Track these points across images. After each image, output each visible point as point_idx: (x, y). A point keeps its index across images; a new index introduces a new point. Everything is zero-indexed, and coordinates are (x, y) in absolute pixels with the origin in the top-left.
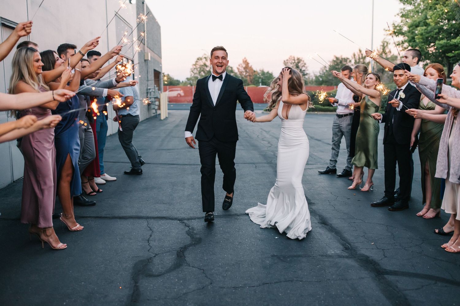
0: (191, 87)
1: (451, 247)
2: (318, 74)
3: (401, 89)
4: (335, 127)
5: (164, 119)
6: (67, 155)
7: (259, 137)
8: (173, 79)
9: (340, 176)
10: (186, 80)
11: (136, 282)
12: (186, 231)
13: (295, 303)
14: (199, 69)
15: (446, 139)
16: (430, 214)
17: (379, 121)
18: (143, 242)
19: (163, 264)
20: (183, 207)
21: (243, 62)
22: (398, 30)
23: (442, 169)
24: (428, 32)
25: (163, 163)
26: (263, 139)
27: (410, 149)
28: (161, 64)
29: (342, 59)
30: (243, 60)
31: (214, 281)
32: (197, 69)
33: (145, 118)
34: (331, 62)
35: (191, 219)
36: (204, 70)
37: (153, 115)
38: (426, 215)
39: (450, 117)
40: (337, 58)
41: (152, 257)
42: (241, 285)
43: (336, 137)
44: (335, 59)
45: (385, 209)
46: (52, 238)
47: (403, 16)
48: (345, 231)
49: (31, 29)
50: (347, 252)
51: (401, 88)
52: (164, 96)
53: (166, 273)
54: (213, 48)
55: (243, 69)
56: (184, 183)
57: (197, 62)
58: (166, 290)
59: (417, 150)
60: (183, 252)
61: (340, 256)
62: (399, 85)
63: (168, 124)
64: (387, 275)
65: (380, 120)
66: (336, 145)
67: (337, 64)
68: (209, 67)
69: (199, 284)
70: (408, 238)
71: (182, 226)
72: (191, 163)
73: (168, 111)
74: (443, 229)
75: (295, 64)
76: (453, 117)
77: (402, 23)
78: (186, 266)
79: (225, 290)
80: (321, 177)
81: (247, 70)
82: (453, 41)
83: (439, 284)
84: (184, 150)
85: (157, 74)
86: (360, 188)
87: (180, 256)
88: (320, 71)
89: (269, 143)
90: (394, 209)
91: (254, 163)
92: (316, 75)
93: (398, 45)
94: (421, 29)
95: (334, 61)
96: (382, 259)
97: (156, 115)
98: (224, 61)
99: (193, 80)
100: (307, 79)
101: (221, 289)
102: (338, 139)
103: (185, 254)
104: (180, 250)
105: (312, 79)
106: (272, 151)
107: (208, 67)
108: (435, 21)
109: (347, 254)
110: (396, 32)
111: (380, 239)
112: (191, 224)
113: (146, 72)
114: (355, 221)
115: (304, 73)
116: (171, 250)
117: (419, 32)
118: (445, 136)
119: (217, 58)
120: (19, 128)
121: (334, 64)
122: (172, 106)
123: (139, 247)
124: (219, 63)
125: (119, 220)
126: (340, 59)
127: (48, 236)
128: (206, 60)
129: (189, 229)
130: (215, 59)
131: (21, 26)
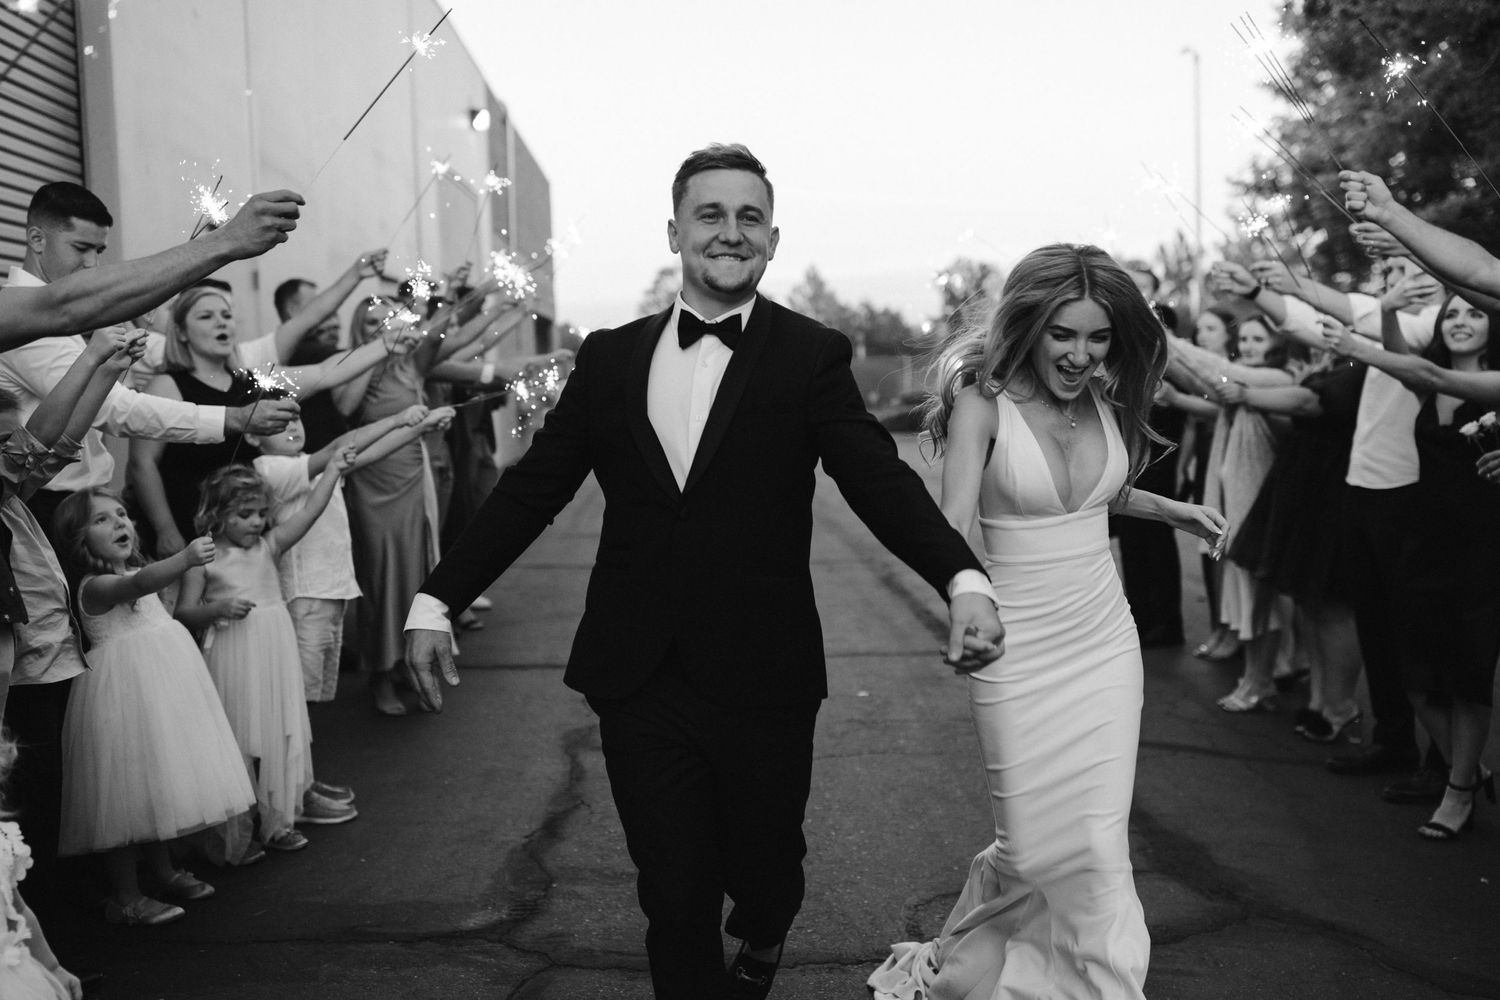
55: (807, 301)
81: (822, 306)
119: (708, 217)
124: (726, 243)
130: (698, 219)
131: (367, 259)
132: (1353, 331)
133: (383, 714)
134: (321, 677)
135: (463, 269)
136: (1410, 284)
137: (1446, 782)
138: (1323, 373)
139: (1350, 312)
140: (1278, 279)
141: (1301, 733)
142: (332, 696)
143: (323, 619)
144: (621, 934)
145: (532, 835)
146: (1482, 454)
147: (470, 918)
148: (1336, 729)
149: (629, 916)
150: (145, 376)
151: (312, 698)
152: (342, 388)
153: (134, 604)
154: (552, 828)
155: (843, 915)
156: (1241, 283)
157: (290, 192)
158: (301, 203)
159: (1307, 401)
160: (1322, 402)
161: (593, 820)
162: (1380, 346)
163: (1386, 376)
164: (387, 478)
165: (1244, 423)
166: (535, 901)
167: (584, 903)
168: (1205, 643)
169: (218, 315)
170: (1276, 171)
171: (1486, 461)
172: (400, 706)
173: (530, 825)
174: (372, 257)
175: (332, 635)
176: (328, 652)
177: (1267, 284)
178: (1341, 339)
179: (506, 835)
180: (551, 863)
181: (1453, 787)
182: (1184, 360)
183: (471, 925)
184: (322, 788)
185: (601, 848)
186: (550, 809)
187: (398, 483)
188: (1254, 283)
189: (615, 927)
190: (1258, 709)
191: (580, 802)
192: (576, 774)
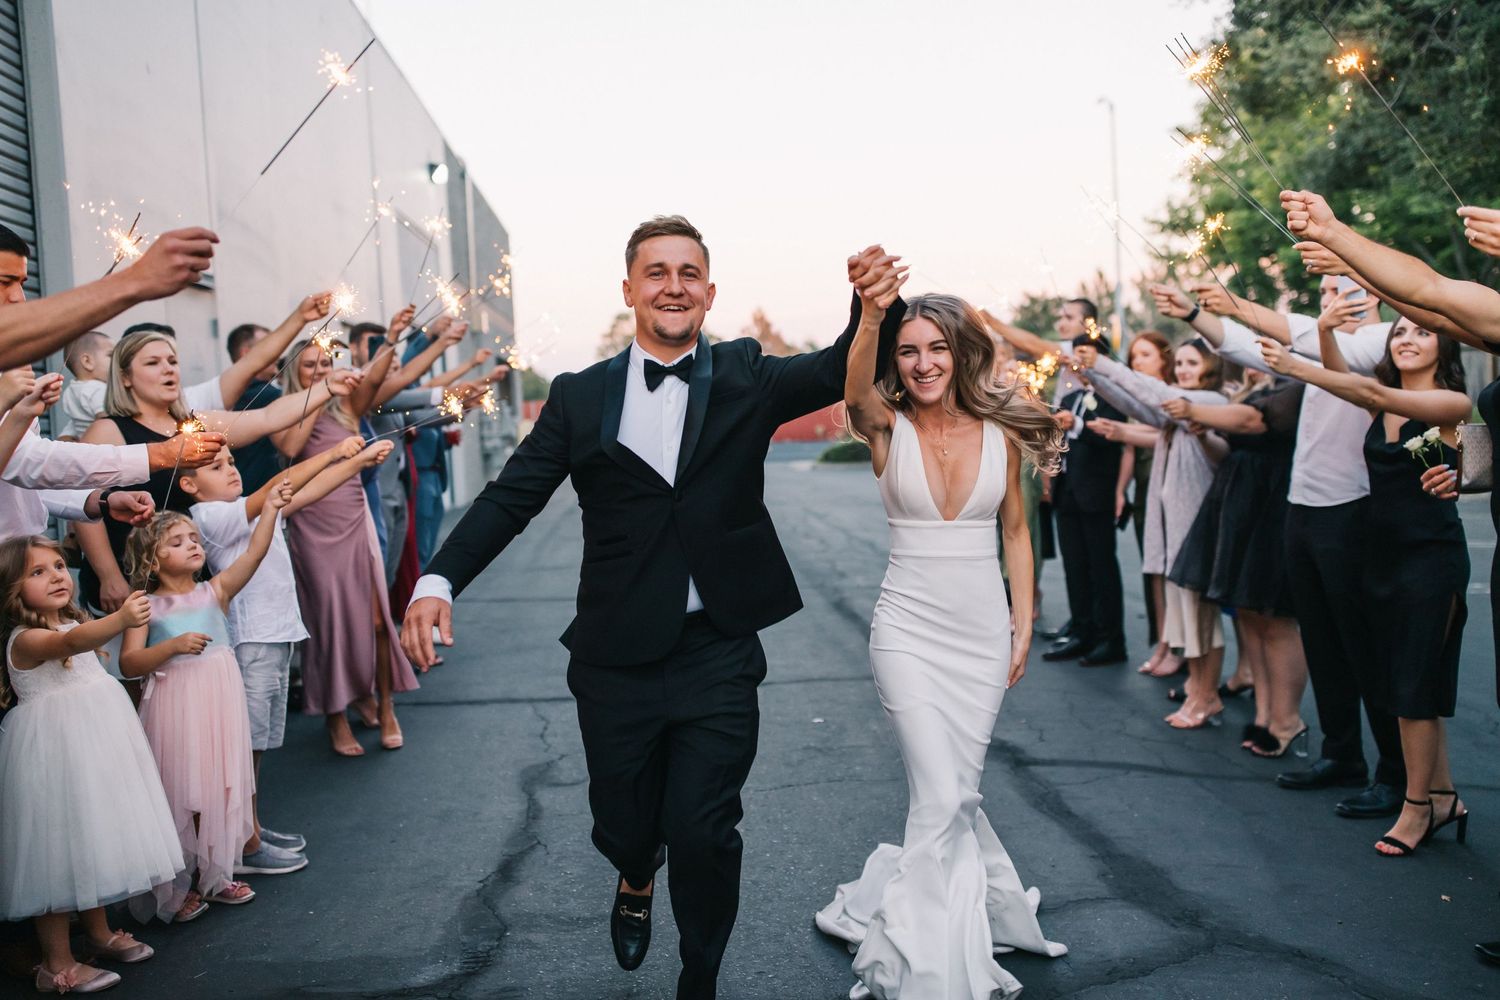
1: (1183, 718)
11: (530, 795)
18: (531, 738)
22: (1183, 218)
23: (1154, 553)
29: (1047, 300)
38: (1155, 669)
40: (1034, 301)
44: (1027, 303)
45: (1073, 665)
47: (1195, 179)
54: (636, 226)
64: (1035, 767)
67: (1034, 316)
74: (1183, 689)
77: (1192, 200)
90: (1093, 662)
95: (1024, 308)
96: (1032, 744)
98: (695, 288)
110: (1179, 226)
111: (1042, 713)
119: (655, 274)
123: (524, 747)
124: (670, 295)
130: (647, 277)
131: (311, 302)
132: (1292, 351)
133: (340, 755)
134: (268, 725)
135: (408, 312)
136: (1343, 303)
137: (1403, 798)
138: (1265, 392)
139: (1289, 332)
140: (1217, 300)
141: (1249, 749)
142: (280, 743)
143: (268, 666)
144: (576, 986)
145: (487, 879)
146: (1427, 469)
147: (420, 973)
148: (1284, 744)
149: (584, 965)
150: (85, 424)
151: (259, 747)
152: (284, 432)
153: (65, 661)
154: (507, 872)
155: (803, 957)
156: (1178, 306)
157: (203, 230)
158: (215, 240)
159: (1250, 418)
160: (1264, 420)
161: (550, 861)
162: (1320, 365)
163: (1325, 392)
164: (332, 521)
165: (1183, 443)
166: (488, 952)
167: (538, 952)
168: (1147, 660)
169: (165, 361)
170: (1190, 210)
171: (1431, 476)
172: (358, 746)
173: (485, 868)
174: (316, 300)
175: (278, 682)
176: (274, 699)
177: (1206, 305)
178: (1279, 357)
179: (460, 880)
180: (506, 909)
181: (1410, 801)
182: (1122, 383)
183: (421, 981)
184: (273, 837)
185: (556, 891)
186: (506, 850)
187: (343, 524)
188: (1192, 306)
189: (570, 979)
190: (1206, 725)
191: (536, 842)
192: (533, 812)
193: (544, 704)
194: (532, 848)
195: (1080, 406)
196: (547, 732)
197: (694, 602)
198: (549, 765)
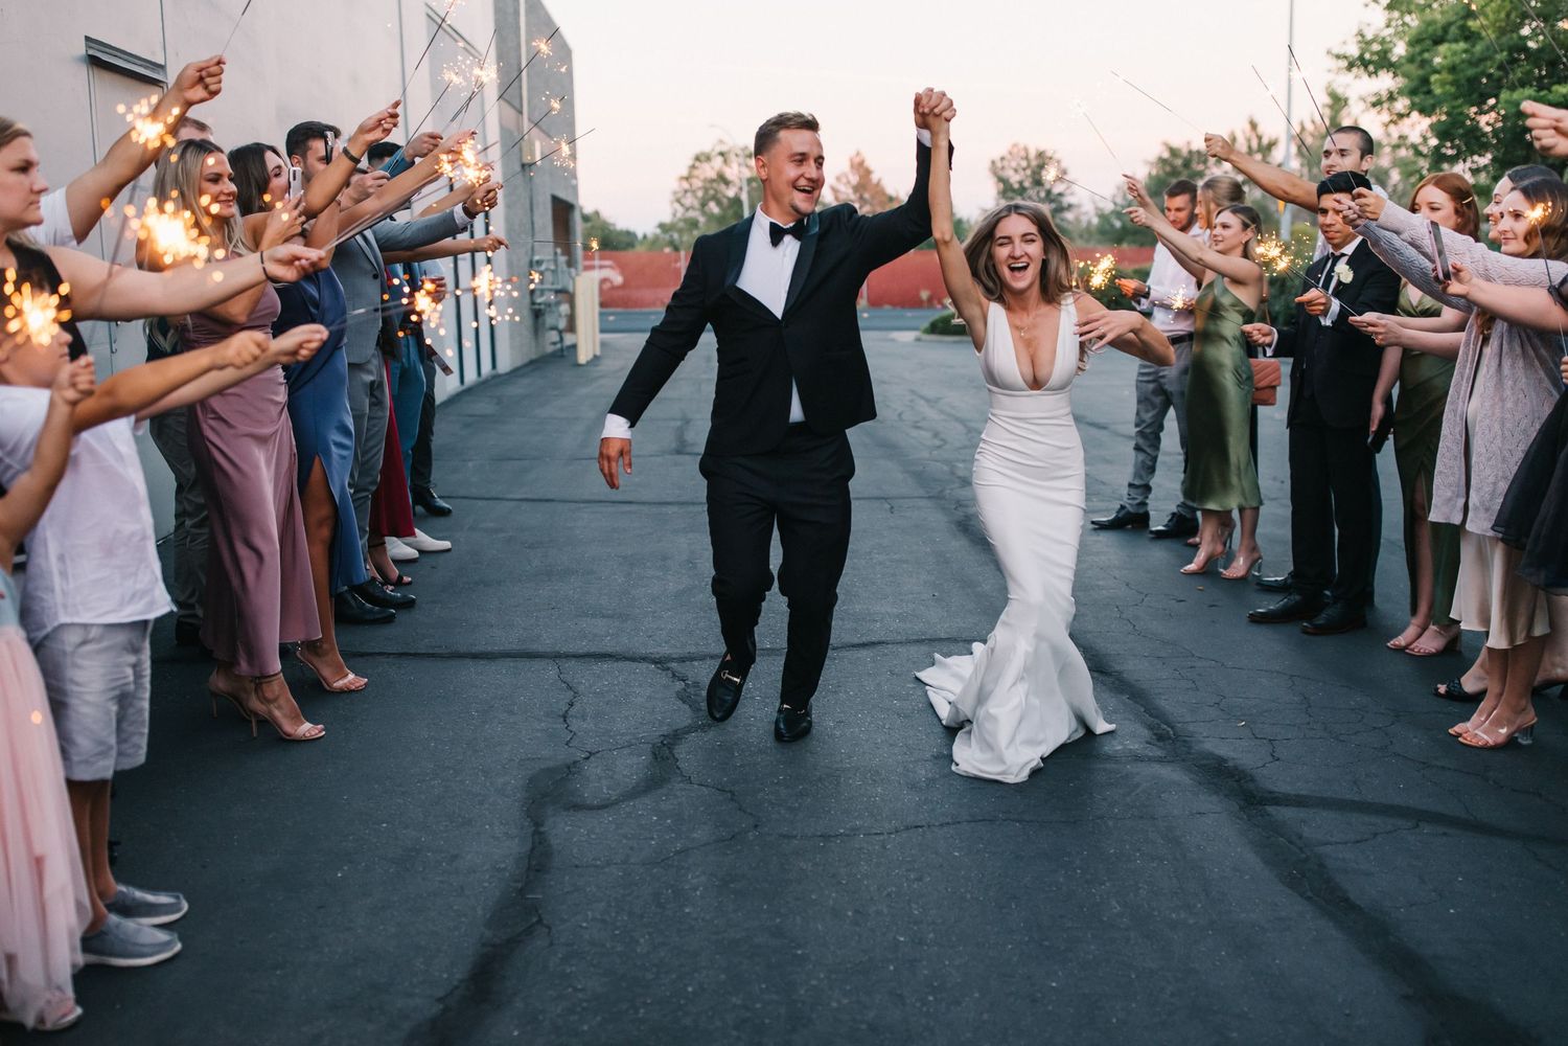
0: (674, 254)
1: (1476, 732)
2: (1109, 207)
3: (1343, 255)
4: (1145, 378)
5: (588, 363)
6: (314, 459)
7: (904, 417)
8: (611, 228)
9: (1159, 536)
10: (658, 231)
11: (538, 824)
12: (678, 693)
13: (997, 874)
14: (700, 194)
15: (1461, 404)
16: (1430, 643)
17: (1267, 349)
18: (549, 720)
19: (612, 778)
20: (663, 626)
21: (852, 166)
22: (1377, 53)
23: (1449, 494)
24: (1474, 60)
25: (597, 498)
26: (919, 425)
27: (1369, 440)
28: (576, 178)
29: (1190, 152)
30: (851, 160)
31: (764, 820)
32: (694, 192)
33: (526, 360)
34: (1152, 164)
35: (691, 658)
36: (719, 196)
37: (550, 349)
38: (1415, 644)
39: (1473, 335)
40: (1174, 152)
41: (578, 759)
42: (842, 831)
43: (1147, 411)
44: (1166, 155)
45: (1293, 630)
46: (279, 708)
47: (1392, 5)
48: (1161, 691)
49: (220, 82)
50: (1160, 747)
51: (1344, 251)
52: (587, 285)
53: (623, 801)
55: (850, 191)
56: (665, 558)
57: (693, 167)
58: (624, 841)
59: (1389, 445)
60: (670, 746)
61: (1137, 758)
62: (1336, 241)
63: (602, 377)
64: (1274, 807)
65: (1270, 345)
66: (1149, 437)
67: (1174, 172)
68: (734, 185)
69: (721, 829)
70: (1353, 710)
71: (663, 679)
72: (682, 499)
73: (599, 336)
74: (1460, 684)
75: (1029, 172)
76: (1481, 337)
77: (1391, 31)
78: (680, 782)
79: (796, 842)
80: (1100, 538)
81: (867, 196)
82: (1557, 91)
83: (1427, 829)
84: (659, 459)
85: (563, 211)
86: (1221, 570)
87: (662, 757)
88: (1114, 196)
89: (936, 435)
90: (1320, 630)
91: (886, 499)
92: (1101, 210)
93: (1374, 105)
94: (1449, 49)
95: (1162, 161)
96: (1264, 766)
97: (562, 350)
99: (680, 231)
100: (1069, 222)
101: (786, 841)
102: (1153, 416)
103: (675, 751)
104: (662, 742)
105: (1089, 223)
106: (946, 462)
107: (731, 185)
108: (1498, 24)
109: (1160, 753)
110: (1370, 62)
111: (1266, 711)
112: (690, 674)
113: (527, 206)
114: (1194, 664)
115: (1061, 202)
116: (633, 741)
117: (1445, 62)
118: (1459, 396)
120: (222, 368)
121: (1163, 169)
122: (611, 318)
123: (539, 735)
124: (810, 179)
125: (469, 662)
126: (1185, 152)
127: (268, 701)
128: (725, 161)
129: (687, 685)
131: (192, 74)
134: (113, 740)
142: (139, 761)
145: (451, 994)
154: (485, 980)
161: (552, 960)
168: (1403, 632)
175: (129, 671)
176: (124, 699)
179: (409, 996)
190: (1510, 743)
191: (535, 919)
192: (538, 860)
193: (573, 662)
194: (529, 931)
195: (1329, 278)
196: (573, 711)
197: (796, 413)
198: (572, 768)
